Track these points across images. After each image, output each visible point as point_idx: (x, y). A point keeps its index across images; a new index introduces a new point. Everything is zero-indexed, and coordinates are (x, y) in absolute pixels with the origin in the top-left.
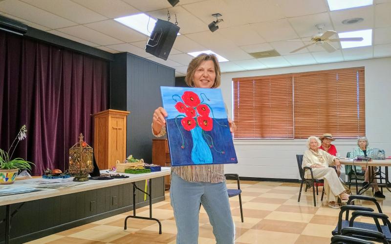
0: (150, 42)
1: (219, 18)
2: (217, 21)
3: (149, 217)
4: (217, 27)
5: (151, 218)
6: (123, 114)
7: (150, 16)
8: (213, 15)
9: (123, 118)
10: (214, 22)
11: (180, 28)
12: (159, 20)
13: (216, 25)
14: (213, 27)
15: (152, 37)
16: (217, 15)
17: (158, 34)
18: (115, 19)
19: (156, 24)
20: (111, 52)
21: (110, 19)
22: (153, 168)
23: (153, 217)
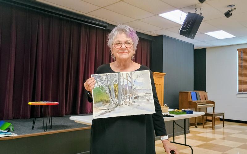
0: (183, 28)
1: (233, 8)
2: (231, 10)
3: (184, 144)
4: (231, 14)
5: (185, 145)
6: (162, 75)
7: (182, 11)
8: (228, 6)
9: (162, 78)
10: (229, 11)
11: (203, 17)
12: (189, 13)
13: (231, 13)
14: (228, 14)
15: (184, 24)
16: (231, 6)
17: (189, 22)
18: (159, 15)
19: (187, 15)
20: (153, 35)
21: (156, 15)
22: (188, 111)
23: (186, 144)
